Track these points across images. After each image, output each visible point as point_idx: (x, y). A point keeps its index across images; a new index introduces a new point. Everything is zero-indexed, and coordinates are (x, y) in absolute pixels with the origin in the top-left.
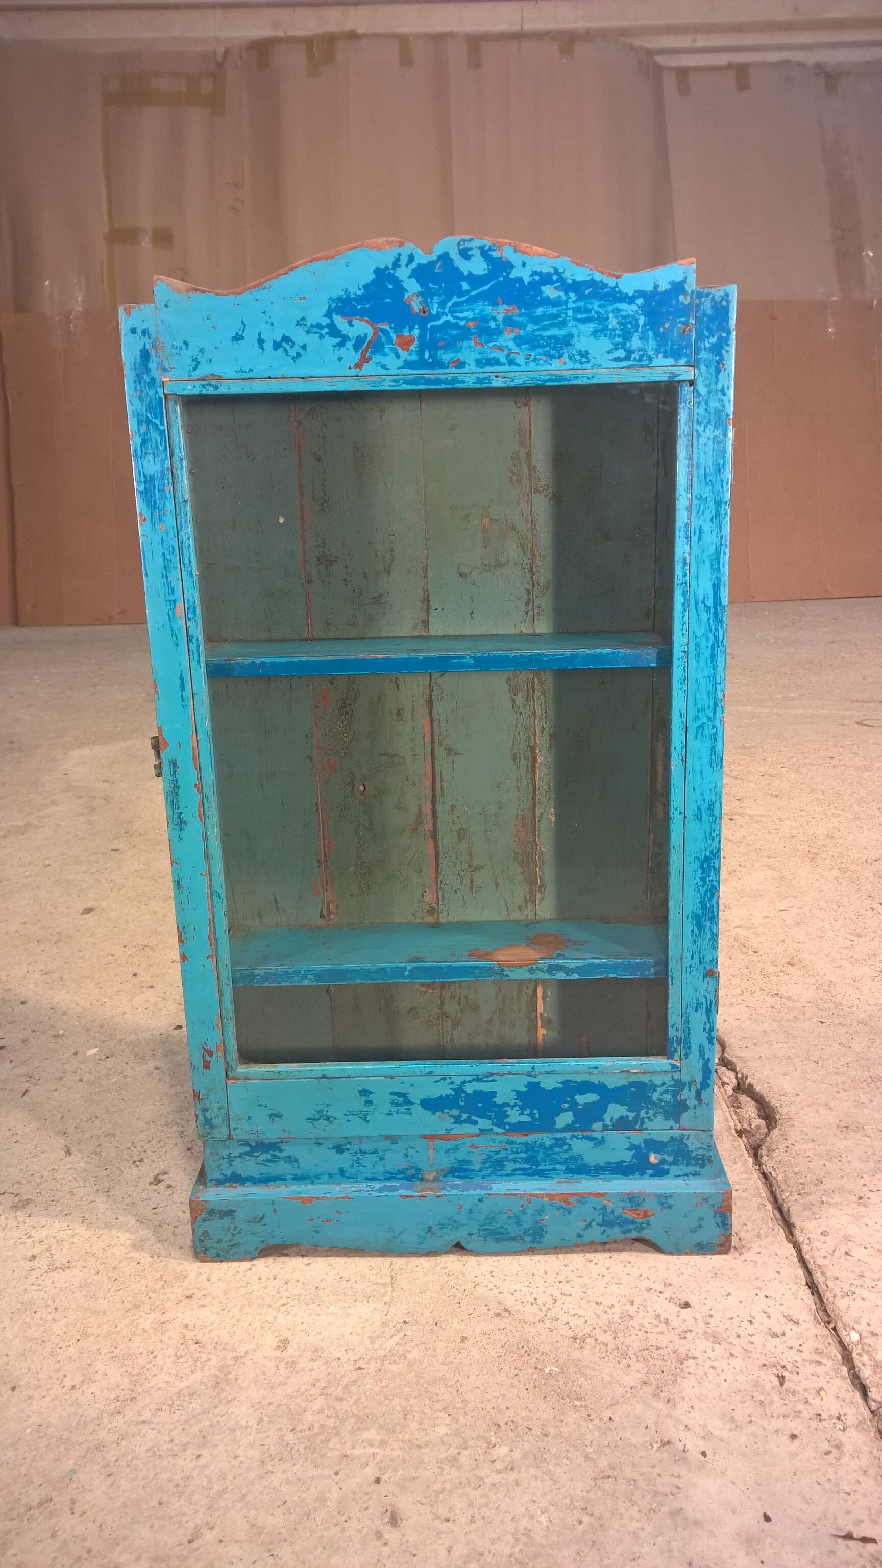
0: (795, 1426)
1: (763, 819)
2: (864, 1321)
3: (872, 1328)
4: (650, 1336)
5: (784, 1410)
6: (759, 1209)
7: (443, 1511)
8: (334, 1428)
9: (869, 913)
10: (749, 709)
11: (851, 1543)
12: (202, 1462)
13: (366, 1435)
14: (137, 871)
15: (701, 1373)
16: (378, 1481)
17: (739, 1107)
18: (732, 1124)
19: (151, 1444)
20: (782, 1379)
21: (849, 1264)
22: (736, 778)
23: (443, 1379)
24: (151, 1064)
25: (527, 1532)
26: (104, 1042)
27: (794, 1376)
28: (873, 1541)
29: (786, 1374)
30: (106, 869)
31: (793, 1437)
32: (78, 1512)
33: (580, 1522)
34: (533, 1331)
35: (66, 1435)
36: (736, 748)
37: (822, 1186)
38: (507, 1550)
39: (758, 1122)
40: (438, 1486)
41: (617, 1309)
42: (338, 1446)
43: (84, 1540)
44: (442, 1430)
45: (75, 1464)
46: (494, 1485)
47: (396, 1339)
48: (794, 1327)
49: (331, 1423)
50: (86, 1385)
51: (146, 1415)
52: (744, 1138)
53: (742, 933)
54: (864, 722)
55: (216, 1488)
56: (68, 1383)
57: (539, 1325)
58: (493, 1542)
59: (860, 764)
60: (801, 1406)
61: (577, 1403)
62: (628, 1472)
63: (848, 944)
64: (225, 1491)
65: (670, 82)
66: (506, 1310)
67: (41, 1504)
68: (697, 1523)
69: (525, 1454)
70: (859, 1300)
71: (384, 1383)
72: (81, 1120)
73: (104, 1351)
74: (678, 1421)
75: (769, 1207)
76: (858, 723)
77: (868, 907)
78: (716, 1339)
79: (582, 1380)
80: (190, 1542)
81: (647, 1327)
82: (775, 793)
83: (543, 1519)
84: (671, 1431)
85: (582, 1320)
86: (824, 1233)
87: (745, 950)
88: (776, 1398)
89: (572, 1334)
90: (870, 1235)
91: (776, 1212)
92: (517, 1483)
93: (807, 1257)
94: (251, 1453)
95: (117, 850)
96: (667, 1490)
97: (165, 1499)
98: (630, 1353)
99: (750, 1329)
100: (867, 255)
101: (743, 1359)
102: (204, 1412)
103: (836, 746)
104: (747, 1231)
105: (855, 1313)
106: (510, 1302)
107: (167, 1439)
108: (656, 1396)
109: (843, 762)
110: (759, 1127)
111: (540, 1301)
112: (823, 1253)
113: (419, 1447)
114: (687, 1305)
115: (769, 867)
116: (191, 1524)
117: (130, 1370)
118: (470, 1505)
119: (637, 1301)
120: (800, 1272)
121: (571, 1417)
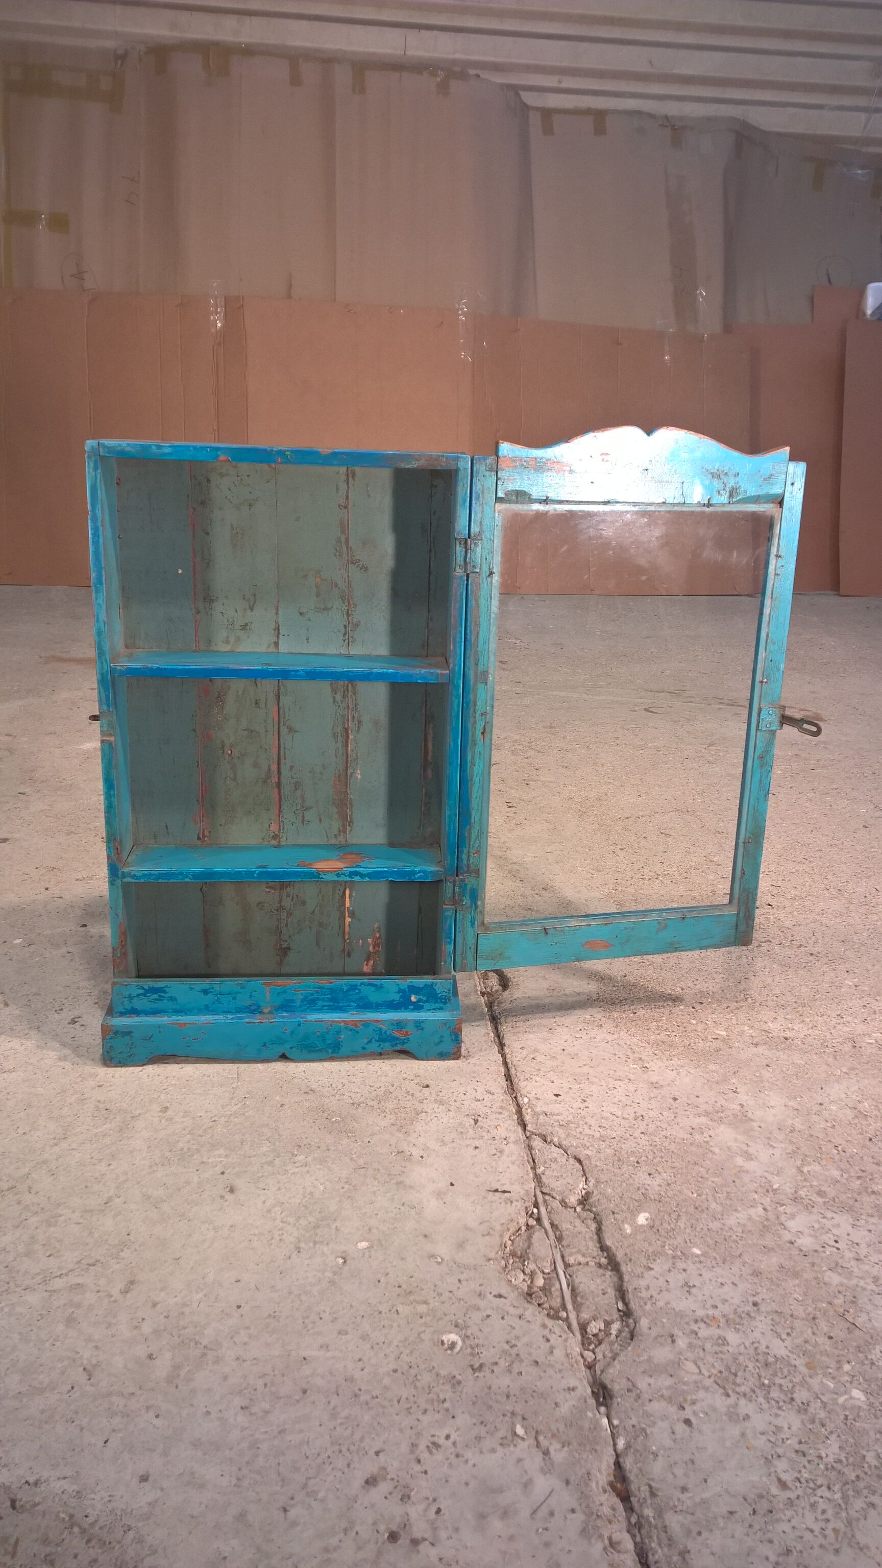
0: (477, 1143)
1: (552, 784)
2: (533, 1093)
3: (537, 1096)
4: (401, 1102)
5: (473, 1136)
6: (485, 1036)
7: (262, 1185)
8: (197, 1149)
9: (610, 856)
10: (563, 694)
11: (497, 1194)
12: (112, 1167)
13: (216, 1153)
14: (42, 811)
15: (429, 1119)
16: (223, 1173)
17: (487, 979)
18: (479, 988)
19: (78, 1160)
20: (476, 1121)
21: (533, 1064)
22: (539, 752)
23: (267, 1125)
24: (64, 950)
25: (311, 1193)
26: (26, 935)
27: (485, 1120)
28: (510, 1192)
29: (479, 1119)
30: (16, 809)
31: (476, 1148)
32: (33, 1191)
33: (343, 1188)
34: (328, 1101)
35: (22, 1156)
36: (544, 727)
37: (528, 1023)
38: (298, 1201)
39: (497, 987)
40: (260, 1174)
41: (382, 1089)
42: (199, 1158)
43: (39, 1204)
44: (265, 1149)
45: (29, 1170)
46: (294, 1173)
47: (239, 1106)
48: (491, 1096)
49: (195, 1147)
50: (32, 1132)
51: (74, 1146)
52: (486, 997)
53: (515, 867)
54: (651, 709)
55: (121, 1179)
56: (20, 1131)
57: (332, 1098)
58: (290, 1198)
59: (638, 743)
60: (484, 1134)
61: (350, 1135)
62: (375, 1165)
63: (589, 876)
64: (127, 1180)
65: (535, 120)
66: (311, 1090)
67: (9, 1189)
68: (411, 1187)
69: (314, 1159)
70: (534, 1082)
71: (229, 1128)
72: (14, 985)
73: (43, 1115)
74: (410, 1142)
75: (492, 1035)
76: (646, 710)
77: (611, 852)
78: (441, 1103)
79: (355, 1124)
80: (106, 1203)
81: (400, 1097)
82: (566, 765)
83: (321, 1188)
84: (404, 1146)
85: (360, 1095)
86: (522, 1048)
87: (514, 879)
88: (471, 1130)
89: (352, 1101)
90: (550, 1049)
91: (496, 1038)
92: (308, 1172)
93: (508, 1061)
94: (143, 1162)
95: (24, 794)
96: (397, 1173)
97: (89, 1185)
98: (387, 1111)
99: (464, 1097)
100: (701, 293)
101: (456, 1112)
102: (113, 1144)
103: (623, 728)
104: (474, 1048)
105: (529, 1089)
106: (314, 1087)
107: (89, 1157)
108: (399, 1130)
109: (624, 742)
110: (497, 991)
111: (334, 1086)
112: (518, 1059)
113: (250, 1157)
114: (427, 1086)
115: (547, 821)
116: (107, 1196)
117: (62, 1124)
118: (278, 1182)
119: (396, 1085)
120: (502, 1069)
121: (345, 1141)
